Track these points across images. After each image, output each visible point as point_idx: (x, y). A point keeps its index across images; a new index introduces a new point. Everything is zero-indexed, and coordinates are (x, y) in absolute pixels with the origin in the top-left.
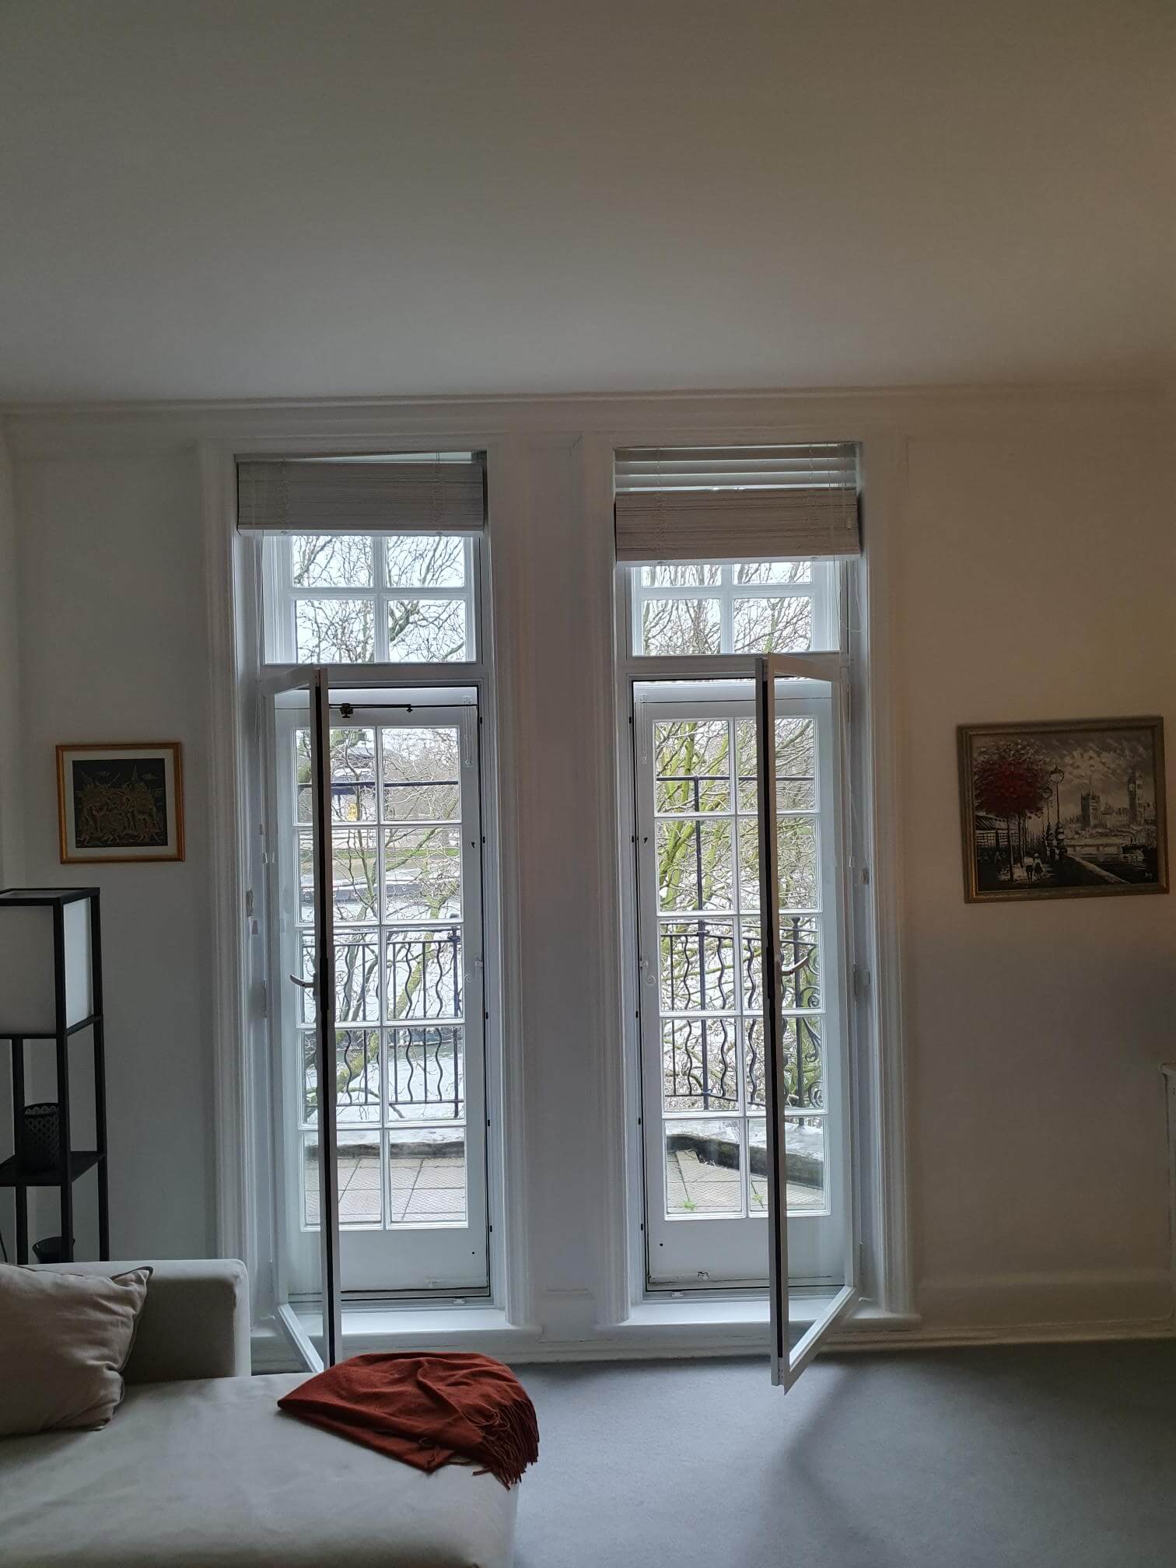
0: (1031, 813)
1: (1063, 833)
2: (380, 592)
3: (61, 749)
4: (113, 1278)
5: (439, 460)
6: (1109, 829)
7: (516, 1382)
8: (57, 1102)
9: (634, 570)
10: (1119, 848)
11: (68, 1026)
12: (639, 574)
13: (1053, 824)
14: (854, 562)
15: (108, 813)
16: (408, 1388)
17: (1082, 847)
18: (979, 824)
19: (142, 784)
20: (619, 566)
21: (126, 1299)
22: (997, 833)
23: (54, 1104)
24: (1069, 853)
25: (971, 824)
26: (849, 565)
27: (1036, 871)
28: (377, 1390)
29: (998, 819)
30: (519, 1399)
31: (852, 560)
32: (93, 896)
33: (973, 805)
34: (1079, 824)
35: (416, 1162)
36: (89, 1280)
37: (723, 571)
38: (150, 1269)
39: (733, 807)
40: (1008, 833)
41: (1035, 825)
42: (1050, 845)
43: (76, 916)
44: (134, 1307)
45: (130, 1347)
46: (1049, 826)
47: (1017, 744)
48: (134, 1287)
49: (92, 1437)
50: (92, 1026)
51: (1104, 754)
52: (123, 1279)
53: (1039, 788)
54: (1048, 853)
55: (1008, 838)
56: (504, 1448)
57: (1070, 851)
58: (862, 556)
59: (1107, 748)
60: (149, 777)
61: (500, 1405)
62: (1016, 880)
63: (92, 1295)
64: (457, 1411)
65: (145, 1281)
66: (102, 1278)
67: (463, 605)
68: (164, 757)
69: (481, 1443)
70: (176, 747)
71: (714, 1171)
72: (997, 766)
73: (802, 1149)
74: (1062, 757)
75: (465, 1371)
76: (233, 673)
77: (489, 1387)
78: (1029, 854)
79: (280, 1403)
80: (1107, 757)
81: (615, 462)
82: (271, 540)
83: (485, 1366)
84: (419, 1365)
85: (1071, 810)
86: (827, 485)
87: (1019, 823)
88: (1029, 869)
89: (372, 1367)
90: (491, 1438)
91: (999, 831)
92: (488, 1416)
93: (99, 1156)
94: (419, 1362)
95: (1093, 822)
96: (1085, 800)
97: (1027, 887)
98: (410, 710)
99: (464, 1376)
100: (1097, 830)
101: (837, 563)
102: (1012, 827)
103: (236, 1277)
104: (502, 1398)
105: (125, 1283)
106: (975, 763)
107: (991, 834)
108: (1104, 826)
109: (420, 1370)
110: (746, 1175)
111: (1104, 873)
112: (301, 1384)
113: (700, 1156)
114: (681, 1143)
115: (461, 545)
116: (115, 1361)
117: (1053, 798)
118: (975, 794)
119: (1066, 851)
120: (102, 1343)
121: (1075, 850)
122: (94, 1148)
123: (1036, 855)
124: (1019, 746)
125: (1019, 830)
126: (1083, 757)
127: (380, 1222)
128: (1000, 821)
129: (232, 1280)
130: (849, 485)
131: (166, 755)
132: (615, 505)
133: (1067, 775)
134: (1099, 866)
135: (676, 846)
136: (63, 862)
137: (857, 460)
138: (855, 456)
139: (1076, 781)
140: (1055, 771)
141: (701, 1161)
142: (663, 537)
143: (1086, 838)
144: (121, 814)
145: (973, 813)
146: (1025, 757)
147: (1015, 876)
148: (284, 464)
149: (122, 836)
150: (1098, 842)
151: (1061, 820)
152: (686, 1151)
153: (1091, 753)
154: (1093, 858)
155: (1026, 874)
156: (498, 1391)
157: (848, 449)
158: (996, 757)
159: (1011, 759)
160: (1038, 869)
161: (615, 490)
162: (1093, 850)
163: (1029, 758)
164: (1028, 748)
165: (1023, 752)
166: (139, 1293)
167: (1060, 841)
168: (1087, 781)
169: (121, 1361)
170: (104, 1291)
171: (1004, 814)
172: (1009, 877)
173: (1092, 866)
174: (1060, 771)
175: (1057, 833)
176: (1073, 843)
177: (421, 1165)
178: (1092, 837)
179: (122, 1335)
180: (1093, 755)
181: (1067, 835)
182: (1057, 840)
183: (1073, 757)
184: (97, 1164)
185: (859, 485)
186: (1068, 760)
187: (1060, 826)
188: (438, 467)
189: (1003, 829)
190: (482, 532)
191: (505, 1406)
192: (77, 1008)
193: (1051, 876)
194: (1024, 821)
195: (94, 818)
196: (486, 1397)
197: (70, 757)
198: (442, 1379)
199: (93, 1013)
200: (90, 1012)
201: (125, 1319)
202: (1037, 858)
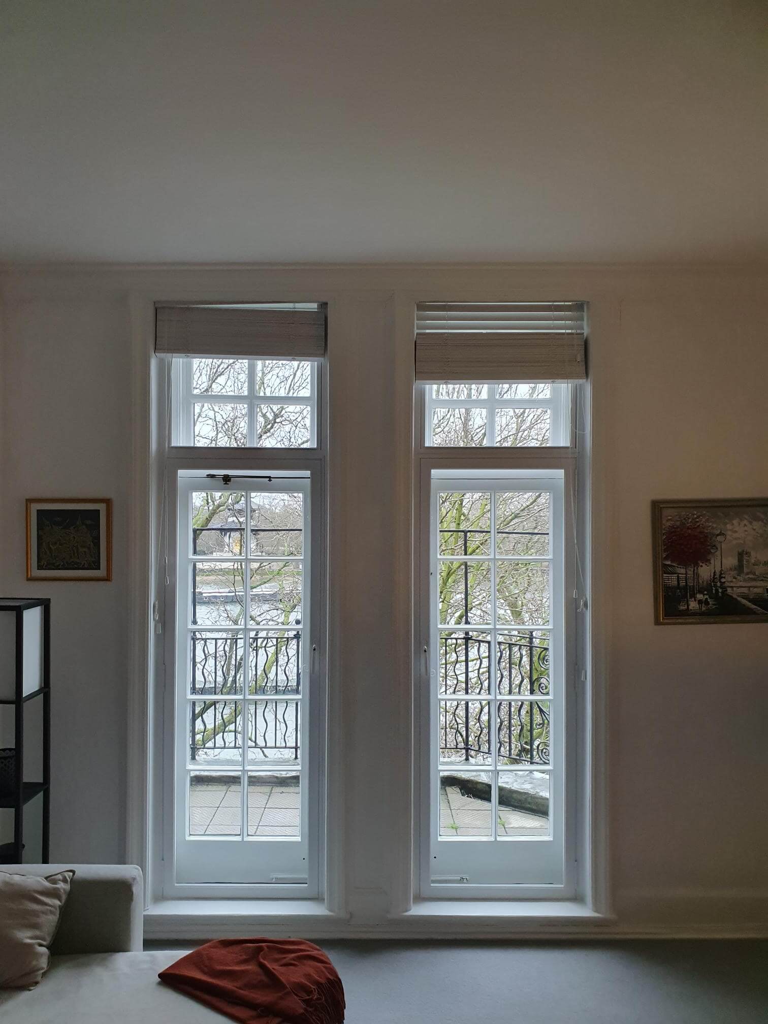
0: (703, 563)
1: (724, 577)
2: (253, 399)
3: (29, 501)
4: (46, 878)
5: (295, 308)
6: (757, 575)
7: (330, 964)
8: (14, 747)
9: (427, 387)
10: (764, 589)
11: (24, 696)
12: (431, 389)
13: (718, 570)
14: (581, 384)
15: (60, 547)
16: (251, 967)
17: (738, 587)
18: (666, 570)
19: (84, 527)
20: (417, 385)
21: (54, 894)
22: (678, 577)
23: (12, 749)
24: (729, 591)
25: (660, 569)
26: (578, 387)
27: (705, 604)
28: (230, 968)
29: (679, 566)
30: (332, 978)
31: (580, 383)
32: (45, 604)
33: (662, 555)
34: (736, 572)
35: (267, 789)
36: (29, 880)
37: (489, 389)
38: (73, 872)
39: (493, 553)
40: (686, 577)
41: (705, 572)
42: (715, 586)
43: (32, 619)
44: (60, 900)
45: (56, 928)
46: (714, 573)
47: (694, 514)
48: (61, 885)
49: (25, 995)
50: (42, 695)
51: (755, 523)
52: (52, 879)
53: (709, 546)
54: (714, 591)
55: (686, 580)
56: (319, 1016)
57: (729, 590)
58: (587, 381)
59: (757, 519)
60: (89, 522)
61: (318, 984)
62: (691, 610)
63: (29, 891)
64: (287, 988)
65: (69, 880)
66: (39, 879)
67: (309, 408)
68: (100, 509)
69: (302, 1014)
70: (108, 502)
71: (471, 802)
72: (679, 530)
73: (532, 788)
74: (726, 524)
75: (293, 955)
76: (149, 452)
77: (309, 968)
78: (700, 592)
79: (160, 976)
80: (757, 525)
81: (416, 312)
82: (178, 362)
83: (308, 951)
84: (260, 949)
85: (731, 561)
86: (563, 331)
87: (694, 570)
88: (700, 602)
89: (227, 949)
90: (310, 1010)
91: (680, 575)
92: (309, 992)
93: (44, 786)
94: (261, 947)
95: (745, 570)
96: (741, 555)
97: (698, 615)
98: (270, 480)
99: (293, 959)
100: (748, 576)
101: (570, 385)
102: (689, 572)
103: (134, 879)
104: (319, 977)
105: (54, 882)
106: (664, 527)
107: (674, 577)
108: (754, 574)
109: (262, 953)
110: (496, 806)
111: (753, 606)
112: (176, 960)
113: (462, 791)
114: (449, 781)
115: (309, 367)
116: (44, 939)
117: (718, 553)
118: (663, 548)
119: (727, 590)
120: (35, 926)
121: (733, 590)
122: (41, 780)
123: (705, 592)
124: (695, 516)
125: (694, 574)
126: (739, 525)
127: (239, 835)
128: (680, 568)
129: (131, 880)
130: (579, 331)
131: (101, 507)
132: (416, 342)
133: (728, 537)
134: (750, 602)
135: (449, 575)
136: (28, 579)
137: (585, 314)
138: (584, 311)
139: (735, 542)
140: (721, 534)
141: (463, 795)
142: (449, 364)
143: (741, 581)
144: (69, 548)
145: (662, 562)
146: (698, 524)
147: (690, 608)
148: (188, 309)
149: (69, 562)
150: (749, 585)
151: (723, 568)
152: (453, 787)
153: (745, 522)
154: (745, 596)
155: (698, 606)
156: (316, 971)
157: (579, 307)
158: (678, 523)
159: (689, 524)
160: (707, 603)
161: (416, 331)
162: (745, 590)
163: (702, 524)
164: (701, 517)
165: (698, 520)
166: (64, 890)
167: (722, 583)
168: (742, 542)
169: (49, 939)
170: (40, 888)
171: (684, 563)
172: (686, 607)
173: (744, 601)
174: (723, 534)
175: (721, 577)
176: (732, 584)
177: (271, 791)
178: (745, 580)
179: (50, 921)
180: (747, 524)
181: (728, 579)
182: (720, 582)
183: (733, 524)
184: (42, 792)
185: (586, 331)
186: (729, 526)
187: (723, 572)
188: (294, 313)
189: (682, 574)
190: (323, 359)
191: (321, 984)
192: (31, 682)
193: (715, 608)
194: (697, 568)
195: (50, 549)
196: (308, 976)
197: (35, 507)
198: (276, 960)
199: (43, 686)
200: (41, 685)
201: (52, 909)
202: (706, 594)
